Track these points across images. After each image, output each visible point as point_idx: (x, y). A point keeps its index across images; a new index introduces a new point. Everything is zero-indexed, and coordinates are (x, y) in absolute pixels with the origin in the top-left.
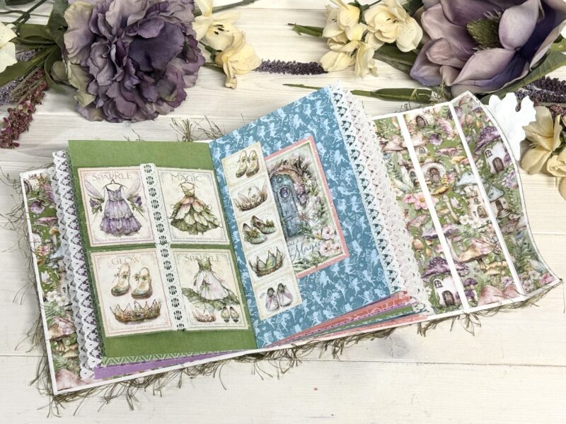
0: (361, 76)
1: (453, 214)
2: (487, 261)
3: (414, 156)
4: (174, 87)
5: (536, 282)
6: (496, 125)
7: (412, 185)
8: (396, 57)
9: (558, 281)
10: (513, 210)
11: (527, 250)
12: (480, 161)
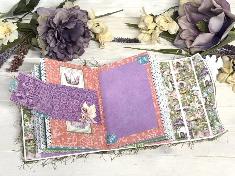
0: (154, 43)
1: (188, 102)
2: (199, 121)
3: (175, 78)
4: (80, 48)
5: (217, 131)
6: (207, 67)
7: (172, 89)
8: (168, 37)
9: (226, 131)
10: (211, 102)
11: (215, 118)
12: (200, 81)
